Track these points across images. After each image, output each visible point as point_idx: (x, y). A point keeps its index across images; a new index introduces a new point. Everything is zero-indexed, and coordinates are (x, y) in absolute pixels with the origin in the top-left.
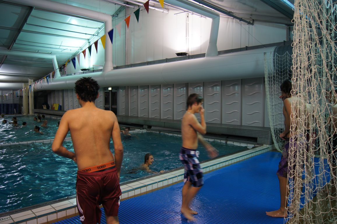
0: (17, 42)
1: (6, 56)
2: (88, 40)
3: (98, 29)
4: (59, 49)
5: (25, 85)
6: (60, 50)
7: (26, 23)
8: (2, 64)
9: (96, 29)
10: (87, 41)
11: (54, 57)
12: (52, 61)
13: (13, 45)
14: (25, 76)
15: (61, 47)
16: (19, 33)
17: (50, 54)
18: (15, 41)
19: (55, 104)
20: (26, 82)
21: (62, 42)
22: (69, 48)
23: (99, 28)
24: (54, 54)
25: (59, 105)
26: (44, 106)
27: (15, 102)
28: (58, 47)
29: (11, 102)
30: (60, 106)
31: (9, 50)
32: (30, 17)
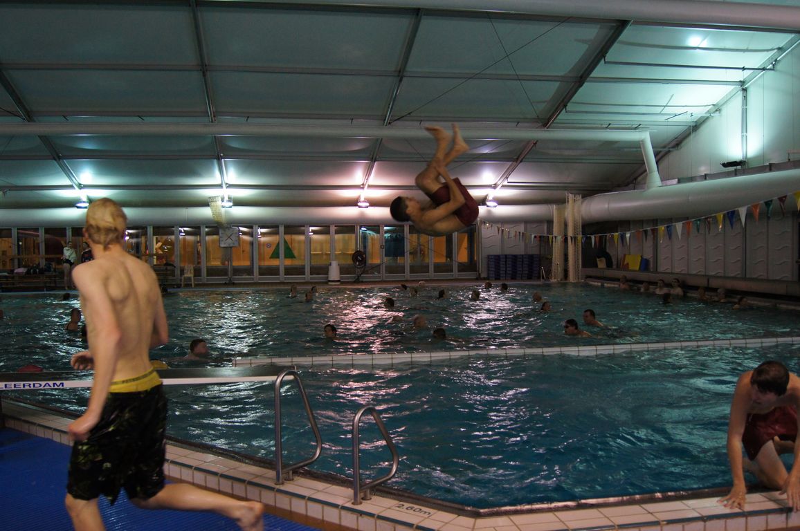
0: (569, 106)
1: (535, 144)
2: (742, 83)
3: (776, 50)
4: (660, 114)
5: (558, 209)
6: (663, 118)
7: (602, 61)
8: (521, 162)
9: (770, 52)
10: (739, 87)
11: (645, 136)
12: (640, 148)
13: (558, 115)
14: (557, 188)
15: (667, 110)
16: (581, 85)
17: (636, 128)
18: (565, 106)
19: (630, 254)
20: (561, 202)
21: (672, 96)
22: (690, 110)
23: (779, 49)
24: (646, 128)
25: (641, 257)
26: (600, 261)
27: (530, 253)
28: (658, 110)
29: (519, 250)
30: (646, 259)
31: (546, 129)
32: (616, 46)
